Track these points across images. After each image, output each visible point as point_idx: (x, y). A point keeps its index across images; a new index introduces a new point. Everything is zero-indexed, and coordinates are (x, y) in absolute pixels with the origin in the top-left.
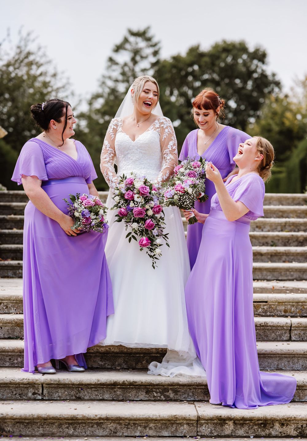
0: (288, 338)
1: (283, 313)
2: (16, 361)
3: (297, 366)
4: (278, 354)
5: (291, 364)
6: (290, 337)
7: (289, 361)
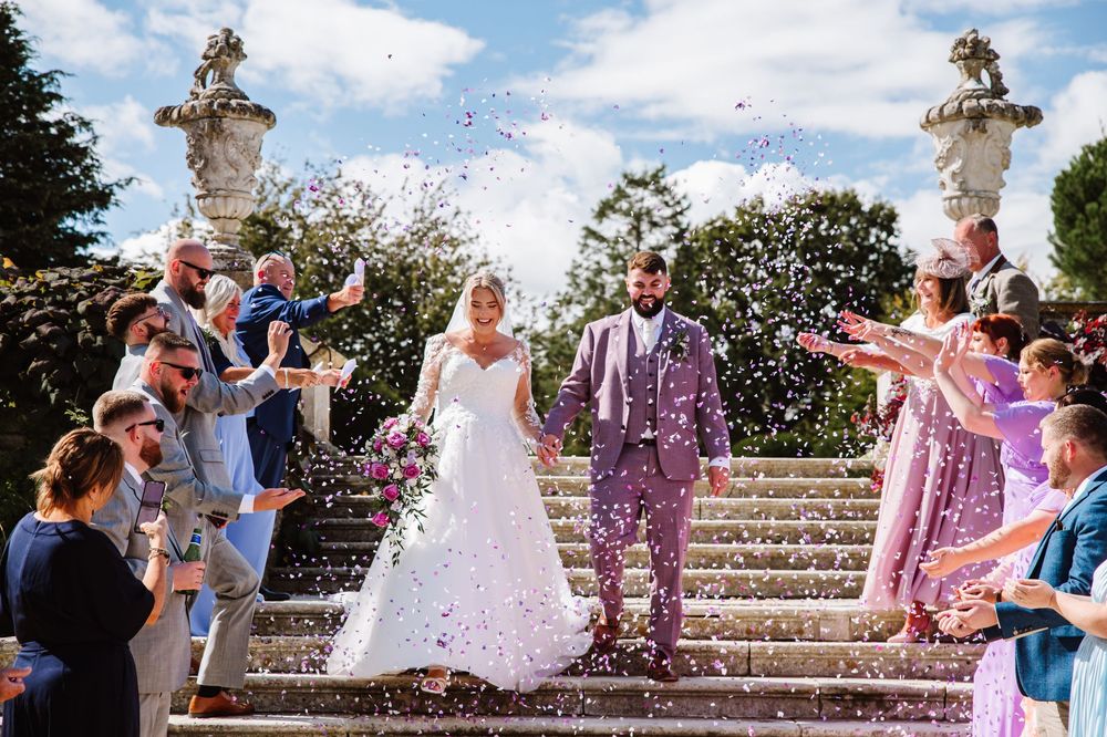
0: (746, 671)
1: (745, 635)
2: (312, 703)
3: (751, 712)
4: (720, 692)
5: (742, 709)
6: (749, 669)
7: (738, 704)
